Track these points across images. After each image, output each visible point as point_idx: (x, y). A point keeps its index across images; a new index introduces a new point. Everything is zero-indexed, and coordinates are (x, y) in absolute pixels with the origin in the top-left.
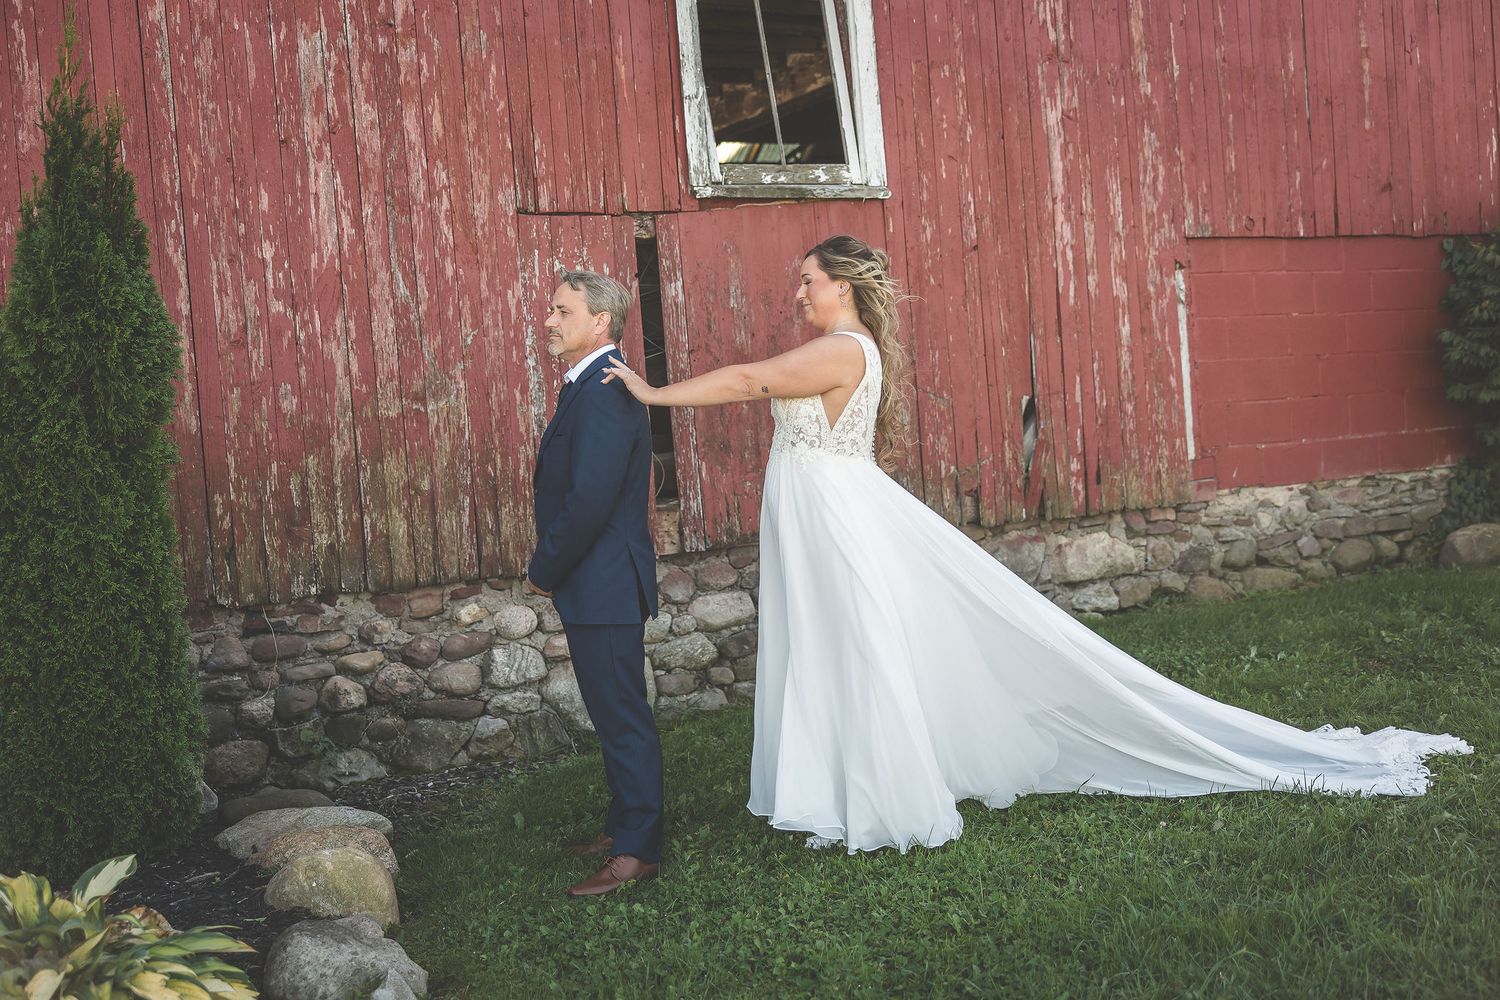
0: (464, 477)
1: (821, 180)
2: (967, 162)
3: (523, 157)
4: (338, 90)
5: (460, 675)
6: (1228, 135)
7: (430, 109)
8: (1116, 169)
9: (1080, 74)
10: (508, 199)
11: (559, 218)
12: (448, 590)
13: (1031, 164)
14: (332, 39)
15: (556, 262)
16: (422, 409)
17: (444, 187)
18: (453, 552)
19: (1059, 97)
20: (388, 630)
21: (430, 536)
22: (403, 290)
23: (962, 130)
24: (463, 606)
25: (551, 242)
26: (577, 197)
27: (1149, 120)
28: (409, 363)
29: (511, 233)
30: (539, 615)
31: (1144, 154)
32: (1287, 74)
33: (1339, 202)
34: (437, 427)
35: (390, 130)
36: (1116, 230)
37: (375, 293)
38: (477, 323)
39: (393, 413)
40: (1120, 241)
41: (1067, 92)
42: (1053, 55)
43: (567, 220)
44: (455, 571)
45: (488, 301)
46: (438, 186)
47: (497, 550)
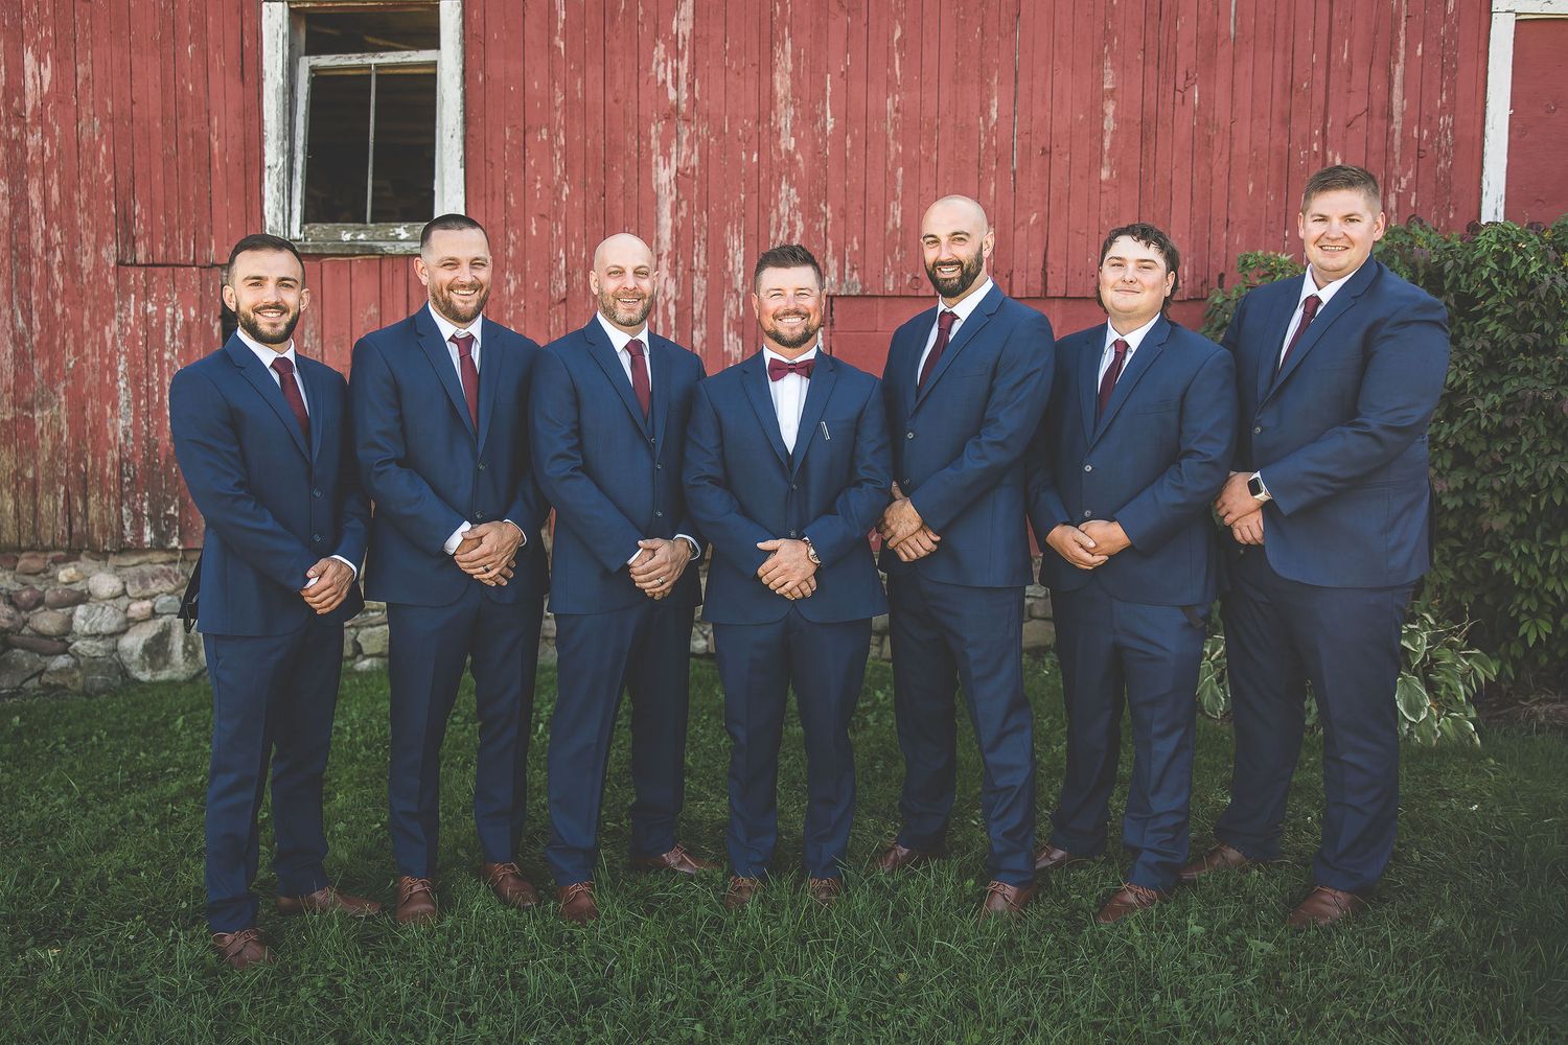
0: (62, 471)
1: (401, 237)
2: (560, 219)
3: (125, 219)
5: (47, 621)
6: (895, 190)
7: (50, 182)
8: (739, 225)
9: (703, 131)
10: (109, 254)
11: (154, 269)
12: (51, 555)
13: (634, 220)
15: (150, 305)
16: (31, 416)
17: (58, 244)
18: (49, 527)
19: (674, 156)
21: (31, 513)
22: (21, 323)
23: (558, 190)
24: (63, 568)
25: (146, 289)
26: (170, 252)
27: (789, 176)
28: (22, 380)
29: (111, 281)
30: (124, 583)
31: (778, 210)
32: (986, 123)
33: (1050, 259)
34: (42, 431)
35: (18, 199)
36: (734, 286)
38: (78, 351)
39: (7, 417)
40: (738, 297)
41: (685, 151)
42: (672, 114)
43: (161, 271)
44: (50, 541)
45: (89, 334)
46: (54, 243)
47: (85, 529)
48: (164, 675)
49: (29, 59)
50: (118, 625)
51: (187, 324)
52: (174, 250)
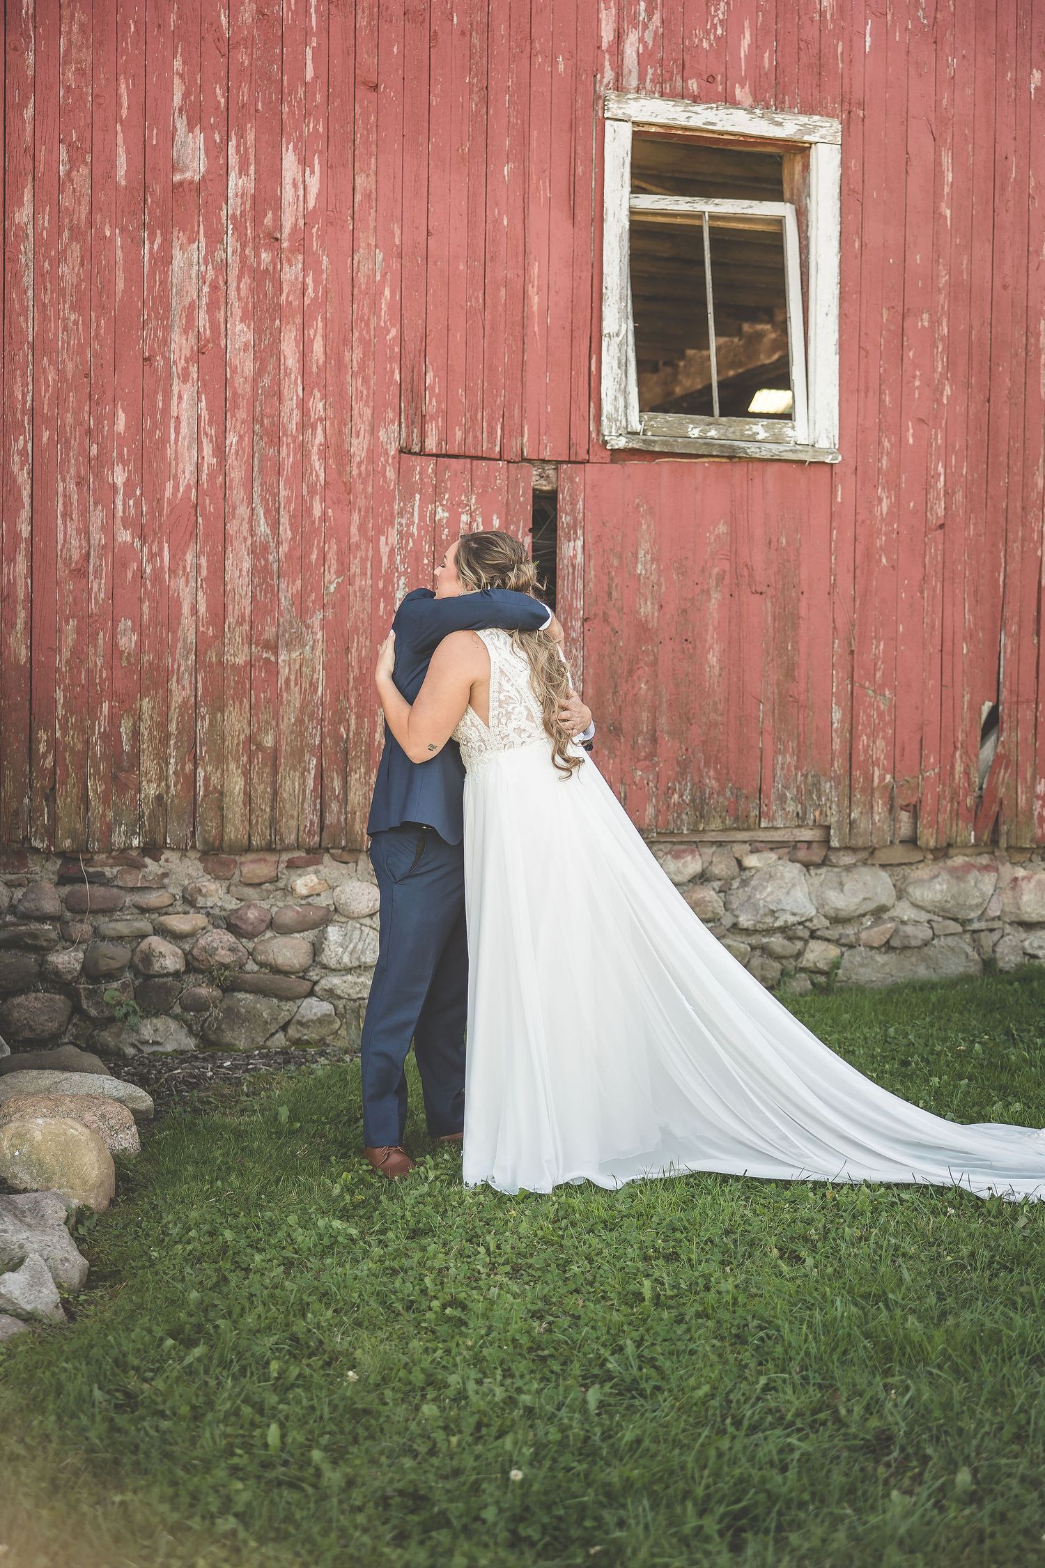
0: (313, 736)
1: (759, 437)
2: (941, 427)
3: (412, 393)
4: (212, 307)
5: (287, 950)
7: (312, 333)
10: (390, 437)
12: (285, 857)
13: (1020, 431)
14: (210, 252)
15: (439, 509)
16: (273, 659)
17: (320, 419)
18: (292, 816)
20: (215, 894)
21: (268, 797)
22: (263, 528)
23: (939, 390)
24: (300, 875)
26: (470, 439)
28: (262, 608)
29: (391, 474)
34: (288, 680)
35: (266, 353)
37: (232, 528)
38: (343, 569)
39: (240, 660)
43: (456, 464)
44: (293, 837)
45: (358, 546)
46: (314, 417)
47: (342, 819)
49: (290, 161)
52: (475, 437)
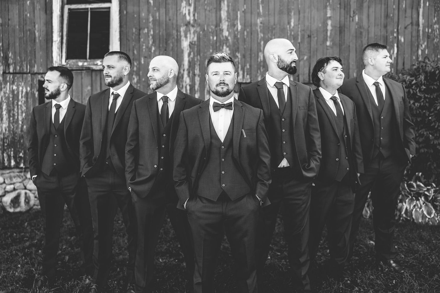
1: (98, 64)
3: (6, 58)
9: (198, 29)
10: (1, 70)
11: (16, 74)
15: (14, 86)
19: (189, 37)
23: (150, 49)
25: (13, 81)
27: (226, 44)
29: (1, 79)
30: (4, 179)
32: (290, 27)
41: (192, 36)
42: (188, 24)
43: (18, 75)
48: (18, 210)
50: (2, 193)
51: (27, 93)
52: (22, 68)
